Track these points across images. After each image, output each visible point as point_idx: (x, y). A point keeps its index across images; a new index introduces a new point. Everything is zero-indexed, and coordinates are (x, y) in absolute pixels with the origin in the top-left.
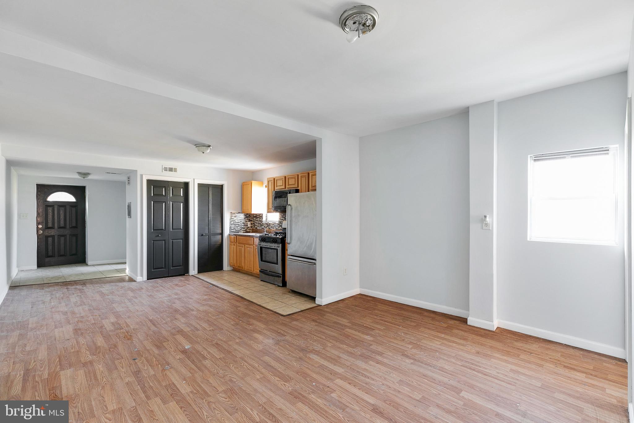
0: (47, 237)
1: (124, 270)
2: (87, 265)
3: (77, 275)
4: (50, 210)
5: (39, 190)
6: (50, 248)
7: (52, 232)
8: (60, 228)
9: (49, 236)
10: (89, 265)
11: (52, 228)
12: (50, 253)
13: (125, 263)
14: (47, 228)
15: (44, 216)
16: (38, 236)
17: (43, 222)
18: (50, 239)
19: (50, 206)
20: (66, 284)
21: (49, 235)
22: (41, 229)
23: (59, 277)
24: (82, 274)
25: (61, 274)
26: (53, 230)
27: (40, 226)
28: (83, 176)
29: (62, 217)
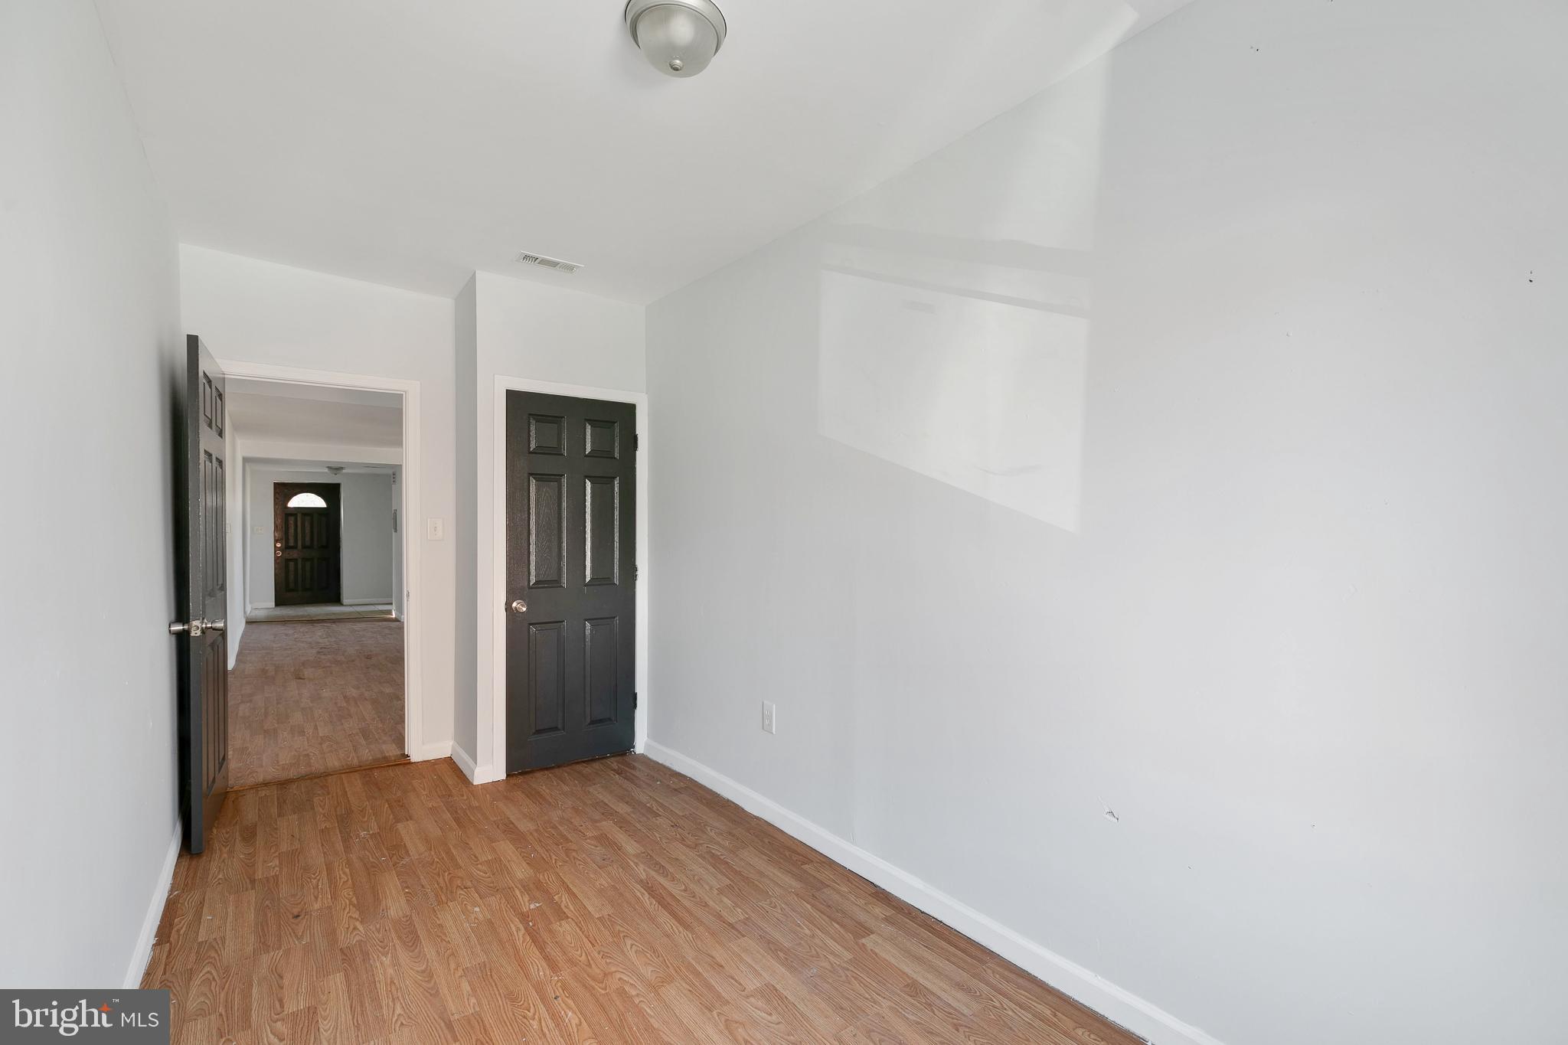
0: (287, 561)
1: (389, 612)
2: (342, 605)
3: (327, 614)
4: (291, 520)
5: (278, 490)
6: (292, 577)
7: (294, 554)
8: (304, 547)
9: (291, 560)
10: (344, 604)
11: (295, 547)
12: (292, 585)
13: (392, 604)
14: (287, 547)
15: (284, 529)
16: (276, 559)
17: (282, 539)
18: (292, 564)
19: (291, 515)
20: (312, 621)
21: (291, 558)
22: (279, 549)
23: (302, 616)
24: (334, 614)
25: (306, 614)
26: (295, 551)
27: (279, 545)
28: (335, 471)
29: (308, 530)
